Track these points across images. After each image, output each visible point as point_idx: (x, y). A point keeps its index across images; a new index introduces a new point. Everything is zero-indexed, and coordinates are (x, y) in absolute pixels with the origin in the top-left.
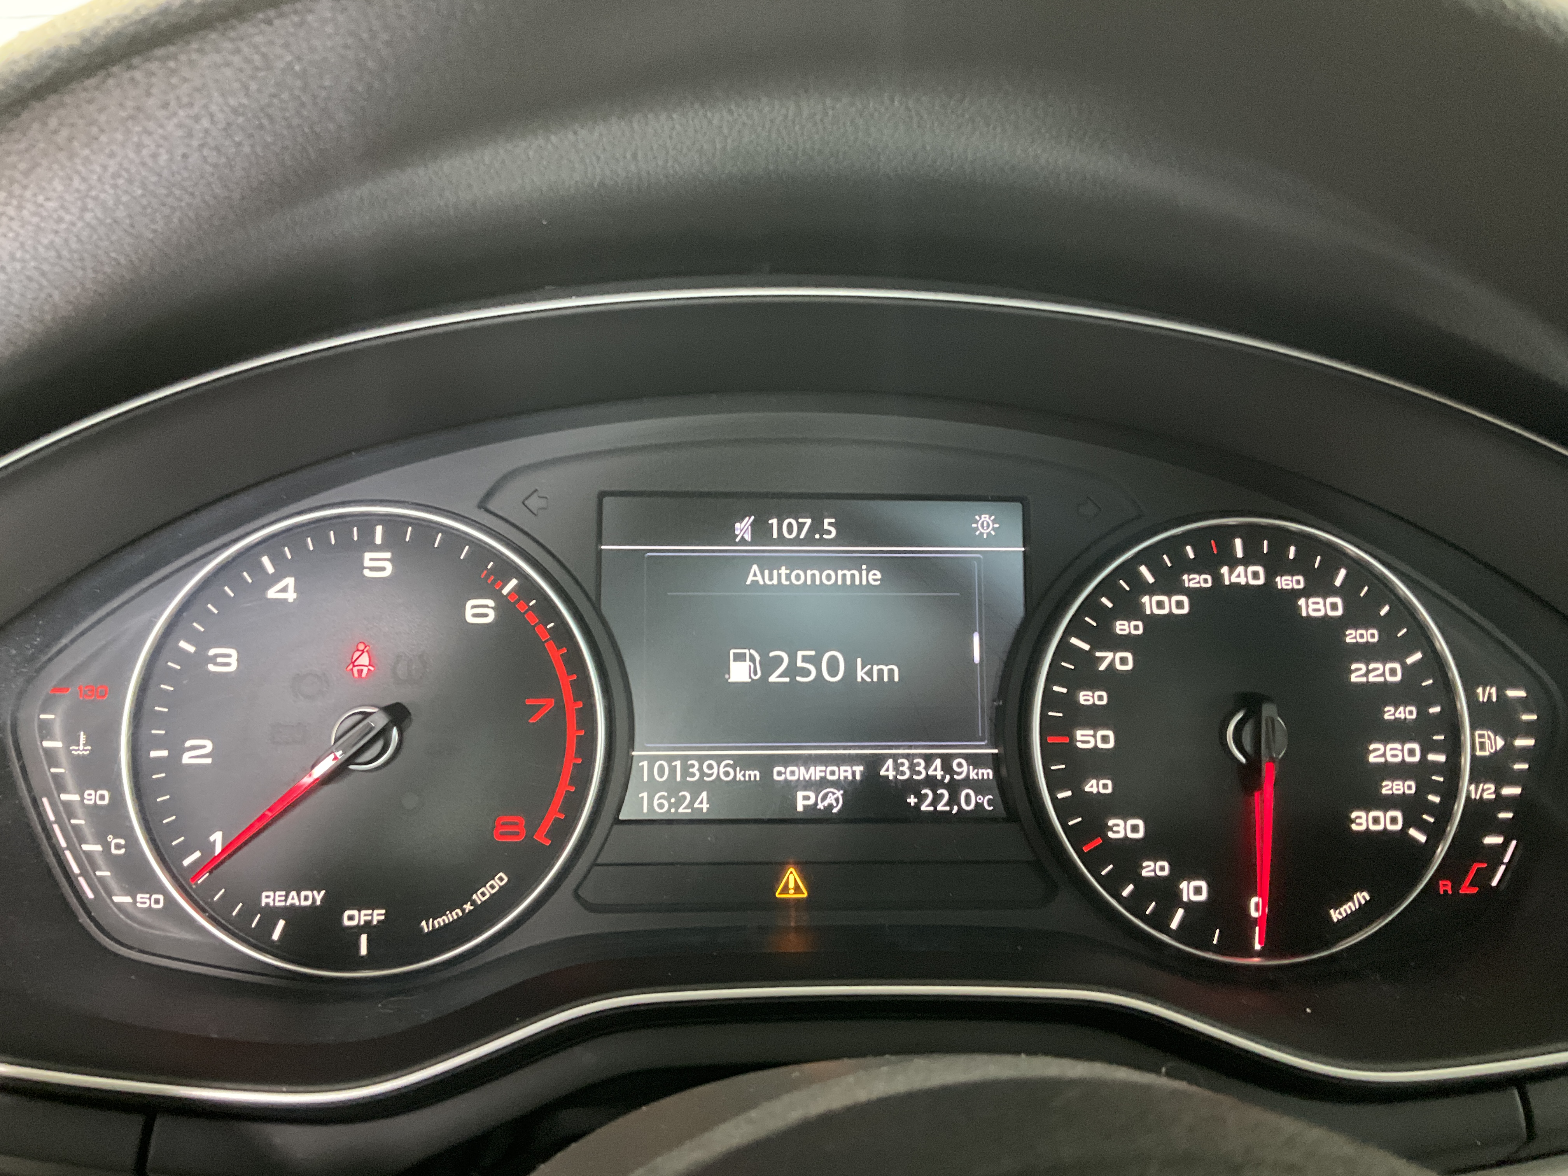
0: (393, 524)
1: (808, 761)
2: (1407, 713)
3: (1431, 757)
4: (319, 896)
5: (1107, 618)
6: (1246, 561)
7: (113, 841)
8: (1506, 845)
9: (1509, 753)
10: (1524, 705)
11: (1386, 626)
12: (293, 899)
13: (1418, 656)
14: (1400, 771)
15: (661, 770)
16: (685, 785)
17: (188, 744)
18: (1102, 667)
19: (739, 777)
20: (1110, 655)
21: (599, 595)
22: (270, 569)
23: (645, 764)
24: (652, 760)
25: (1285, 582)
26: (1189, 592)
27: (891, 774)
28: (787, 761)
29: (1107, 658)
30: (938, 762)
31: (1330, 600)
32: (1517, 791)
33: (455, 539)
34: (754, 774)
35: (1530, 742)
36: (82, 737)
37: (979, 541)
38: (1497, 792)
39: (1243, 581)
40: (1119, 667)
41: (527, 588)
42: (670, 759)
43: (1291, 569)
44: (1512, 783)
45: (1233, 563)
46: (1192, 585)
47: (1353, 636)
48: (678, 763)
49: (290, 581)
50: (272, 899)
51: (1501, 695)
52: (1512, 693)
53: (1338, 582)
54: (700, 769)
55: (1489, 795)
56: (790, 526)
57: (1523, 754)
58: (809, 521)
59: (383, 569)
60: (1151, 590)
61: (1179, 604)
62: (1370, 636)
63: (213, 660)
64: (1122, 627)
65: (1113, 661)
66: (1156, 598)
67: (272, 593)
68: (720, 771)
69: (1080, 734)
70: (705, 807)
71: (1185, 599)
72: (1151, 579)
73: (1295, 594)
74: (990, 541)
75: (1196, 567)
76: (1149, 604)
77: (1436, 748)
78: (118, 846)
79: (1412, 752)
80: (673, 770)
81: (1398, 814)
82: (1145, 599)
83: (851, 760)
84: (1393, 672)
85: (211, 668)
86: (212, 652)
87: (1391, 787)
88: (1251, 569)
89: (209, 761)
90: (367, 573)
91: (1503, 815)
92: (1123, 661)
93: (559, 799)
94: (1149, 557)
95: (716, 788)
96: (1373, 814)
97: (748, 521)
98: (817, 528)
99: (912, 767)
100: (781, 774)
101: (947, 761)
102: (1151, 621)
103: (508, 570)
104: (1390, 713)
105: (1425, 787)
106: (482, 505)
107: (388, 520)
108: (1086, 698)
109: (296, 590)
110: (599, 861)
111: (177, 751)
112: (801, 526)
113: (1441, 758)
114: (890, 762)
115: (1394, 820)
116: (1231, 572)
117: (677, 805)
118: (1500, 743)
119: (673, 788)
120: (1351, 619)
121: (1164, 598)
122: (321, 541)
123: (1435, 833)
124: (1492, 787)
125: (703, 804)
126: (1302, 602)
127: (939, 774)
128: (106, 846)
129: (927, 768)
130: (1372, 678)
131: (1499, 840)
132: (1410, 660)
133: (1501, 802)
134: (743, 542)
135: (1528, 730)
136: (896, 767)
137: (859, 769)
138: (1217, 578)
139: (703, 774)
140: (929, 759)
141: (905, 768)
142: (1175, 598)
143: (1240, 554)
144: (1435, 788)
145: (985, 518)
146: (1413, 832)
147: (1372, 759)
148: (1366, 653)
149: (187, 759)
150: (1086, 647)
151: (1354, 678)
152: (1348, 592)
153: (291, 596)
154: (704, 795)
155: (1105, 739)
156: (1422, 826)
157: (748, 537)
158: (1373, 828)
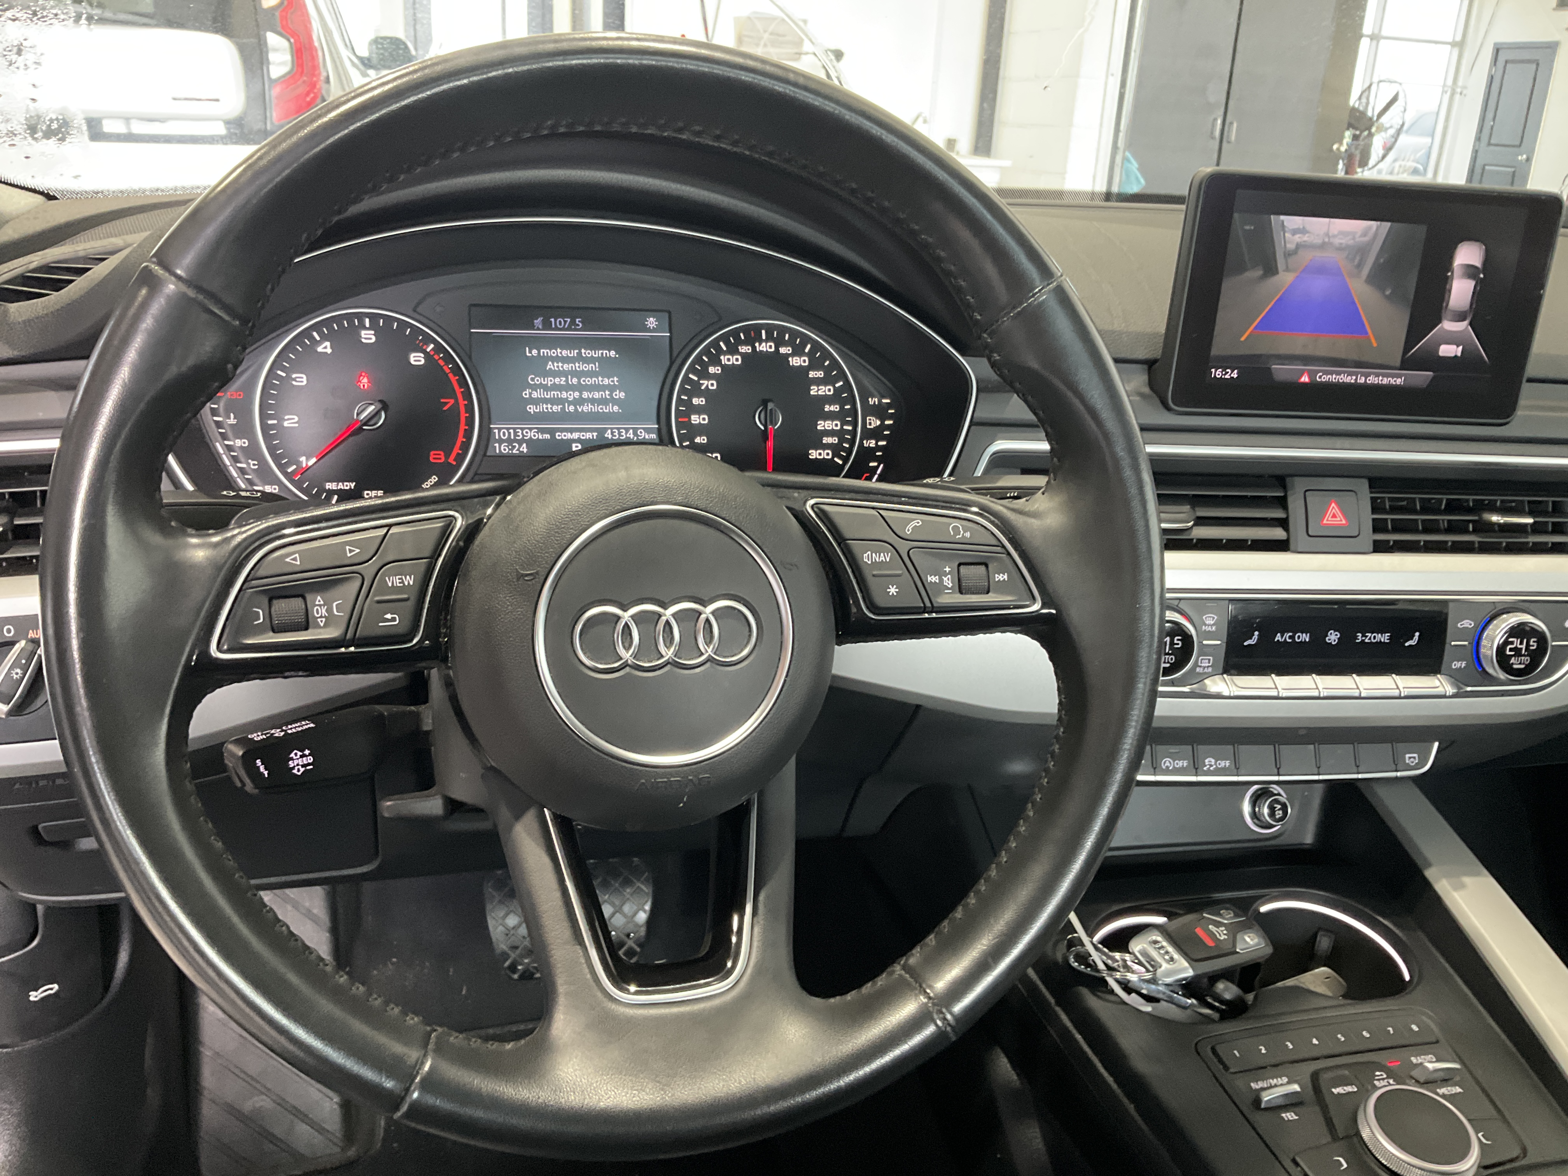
0: (373, 317)
1: (571, 431)
2: (835, 408)
3: (845, 427)
4: (353, 485)
5: (705, 366)
6: (767, 341)
7: (252, 462)
8: (878, 467)
9: (882, 427)
10: (889, 406)
11: (827, 371)
12: (341, 486)
13: (841, 383)
14: (831, 433)
15: (504, 433)
16: (515, 441)
17: (286, 417)
18: (703, 388)
19: (540, 437)
20: (706, 382)
21: (471, 352)
22: (318, 338)
23: (496, 431)
24: (500, 429)
25: (783, 350)
26: (741, 354)
27: (610, 436)
28: (562, 430)
29: (705, 383)
30: (631, 431)
31: (803, 358)
32: (884, 443)
33: (403, 324)
34: (547, 436)
35: (891, 422)
36: (232, 415)
37: (649, 330)
38: (876, 444)
39: (765, 350)
40: (710, 387)
41: (439, 348)
42: (508, 429)
43: (785, 344)
44: (882, 440)
45: (761, 341)
46: (743, 351)
47: (812, 374)
48: (512, 431)
49: (328, 344)
50: (330, 486)
51: (880, 401)
52: (884, 401)
53: (807, 350)
54: (522, 433)
55: (873, 445)
56: (560, 322)
57: (888, 427)
58: (569, 320)
59: (370, 339)
60: (725, 353)
61: (737, 360)
62: (820, 374)
63: (294, 380)
64: (712, 370)
65: (707, 386)
66: (727, 357)
67: (320, 349)
68: (531, 435)
69: (693, 417)
70: (525, 450)
71: (739, 357)
72: (725, 348)
73: (788, 355)
74: (654, 330)
75: (745, 343)
76: (724, 359)
77: (848, 423)
78: (254, 465)
79: (836, 425)
80: (509, 434)
81: (830, 452)
82: (722, 357)
83: (591, 430)
84: (829, 390)
85: (294, 383)
86: (294, 376)
87: (827, 440)
88: (769, 344)
89: (297, 425)
90: (364, 341)
91: (878, 454)
92: (712, 385)
93: (458, 444)
94: (725, 338)
95: (530, 442)
96: (819, 451)
97: (540, 319)
98: (573, 322)
99: (619, 433)
100: (559, 436)
101: (635, 431)
102: (724, 367)
103: (429, 339)
104: (827, 408)
105: (842, 440)
106: (415, 311)
107: (371, 316)
108: (695, 401)
109: (331, 347)
110: (479, 472)
111: (281, 420)
112: (565, 322)
113: (850, 428)
114: (609, 431)
115: (828, 454)
116: (760, 345)
117: (512, 450)
118: (878, 423)
119: (510, 441)
120: (811, 367)
121: (730, 357)
122: (341, 325)
123: (845, 460)
124: (874, 442)
125: (524, 449)
126: (790, 359)
127: (632, 436)
128: (249, 464)
129: (626, 434)
130: (820, 393)
131: (875, 464)
132: (837, 385)
133: (877, 448)
134: (538, 329)
135: (890, 417)
136: (612, 433)
137: (595, 434)
138: (754, 348)
139: (524, 436)
140: (627, 430)
141: (616, 434)
142: (735, 357)
143: (764, 337)
144: (847, 440)
145: (651, 319)
146: (836, 459)
147: (819, 428)
148: (818, 382)
149: (286, 424)
150: (696, 379)
151: (812, 393)
152: (811, 355)
153: (329, 351)
154: (524, 445)
155: (704, 419)
156: (840, 457)
157: (540, 327)
158: (819, 457)
